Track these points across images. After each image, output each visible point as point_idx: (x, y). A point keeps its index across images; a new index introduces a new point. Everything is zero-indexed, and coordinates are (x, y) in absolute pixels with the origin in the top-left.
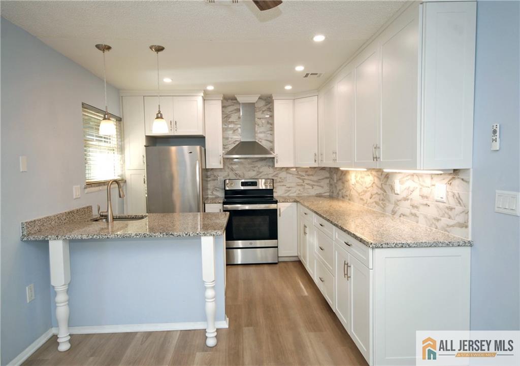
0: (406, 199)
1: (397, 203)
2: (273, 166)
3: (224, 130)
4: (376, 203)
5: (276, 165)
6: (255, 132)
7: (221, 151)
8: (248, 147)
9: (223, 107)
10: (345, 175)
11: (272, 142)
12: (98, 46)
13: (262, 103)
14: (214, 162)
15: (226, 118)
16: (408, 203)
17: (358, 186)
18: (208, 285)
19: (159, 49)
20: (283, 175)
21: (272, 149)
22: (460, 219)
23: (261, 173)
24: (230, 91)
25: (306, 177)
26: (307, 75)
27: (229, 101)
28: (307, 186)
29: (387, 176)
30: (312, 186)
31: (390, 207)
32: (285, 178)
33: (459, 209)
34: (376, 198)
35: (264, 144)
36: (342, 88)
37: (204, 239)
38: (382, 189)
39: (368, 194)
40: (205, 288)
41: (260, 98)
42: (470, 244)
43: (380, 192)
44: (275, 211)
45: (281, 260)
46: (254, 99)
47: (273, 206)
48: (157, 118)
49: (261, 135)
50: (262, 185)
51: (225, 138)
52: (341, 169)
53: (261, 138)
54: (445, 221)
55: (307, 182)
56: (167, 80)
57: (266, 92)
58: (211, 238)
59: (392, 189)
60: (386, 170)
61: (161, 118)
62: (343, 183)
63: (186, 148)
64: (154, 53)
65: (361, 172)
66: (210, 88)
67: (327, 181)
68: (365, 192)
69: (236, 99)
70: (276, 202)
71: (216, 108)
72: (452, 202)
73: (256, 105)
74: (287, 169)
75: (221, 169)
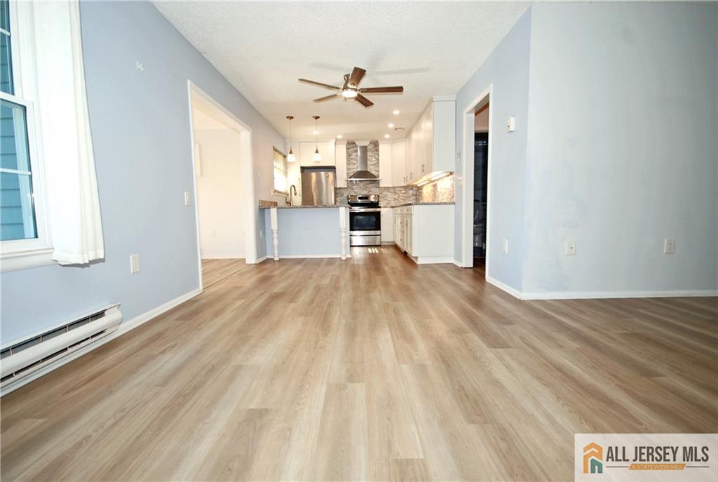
0: (441, 193)
1: (438, 196)
2: (379, 187)
3: (348, 164)
5: (381, 186)
6: (367, 165)
7: (345, 177)
8: (364, 174)
9: (347, 149)
10: (421, 189)
11: (378, 171)
12: (288, 117)
13: (373, 146)
14: (342, 183)
15: (349, 155)
17: (426, 194)
18: (343, 230)
19: (317, 118)
20: (385, 193)
21: (378, 176)
22: (452, 194)
23: (371, 191)
24: (351, 138)
26: (396, 129)
27: (351, 144)
29: (436, 184)
31: (437, 200)
32: (387, 195)
33: (452, 190)
34: (432, 198)
35: (373, 172)
36: (415, 136)
37: (340, 208)
38: (434, 191)
40: (341, 232)
41: (370, 143)
42: (454, 204)
43: (434, 193)
44: (379, 213)
45: (382, 244)
46: (366, 143)
47: (378, 210)
49: (372, 167)
50: (372, 199)
51: (348, 169)
52: (419, 186)
53: (371, 169)
54: (450, 197)
55: (400, 197)
57: (374, 139)
58: (344, 208)
59: (437, 189)
62: (421, 194)
63: (323, 173)
64: (315, 120)
65: (427, 185)
66: (340, 137)
67: (414, 197)
68: (429, 196)
69: (355, 144)
70: (380, 207)
71: (342, 149)
72: (450, 188)
73: (368, 148)
74: (388, 188)
75: (346, 186)
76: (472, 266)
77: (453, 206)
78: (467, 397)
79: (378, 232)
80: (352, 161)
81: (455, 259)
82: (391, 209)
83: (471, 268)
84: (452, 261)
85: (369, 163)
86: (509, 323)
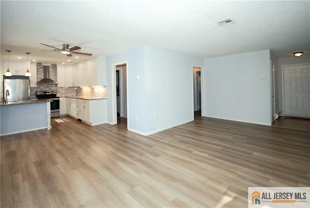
0: (97, 93)
1: (95, 94)
2: (56, 87)
4: (91, 95)
5: (58, 86)
7: (36, 81)
8: (46, 80)
9: (37, 66)
10: (82, 89)
14: (33, 85)
15: (38, 70)
16: (97, 94)
17: (86, 91)
19: (28, 53)
22: (105, 95)
23: (51, 89)
24: (40, 61)
25: (68, 90)
27: (39, 64)
28: (68, 93)
29: (93, 88)
30: (70, 93)
31: (94, 95)
32: (61, 91)
33: (105, 93)
34: (91, 94)
35: (53, 79)
37: (47, 103)
38: (92, 91)
39: (89, 93)
41: (52, 65)
42: (107, 99)
43: (92, 92)
44: (59, 100)
45: (60, 116)
46: (49, 65)
48: (27, 72)
51: (37, 77)
52: (81, 87)
53: (52, 77)
54: (104, 95)
55: (68, 91)
56: (19, 58)
57: (54, 63)
59: (94, 91)
60: (93, 87)
61: (29, 72)
62: (81, 91)
65: (87, 88)
66: (34, 61)
68: (88, 93)
69: (41, 64)
70: (59, 98)
72: (104, 92)
73: (50, 67)
74: (62, 88)
75: (36, 87)
76: (117, 124)
77: (107, 100)
78: (166, 176)
79: (58, 110)
80: (39, 73)
81: (108, 121)
82: (66, 98)
83: (116, 124)
84: (106, 122)
85: (50, 75)
86: (152, 146)
